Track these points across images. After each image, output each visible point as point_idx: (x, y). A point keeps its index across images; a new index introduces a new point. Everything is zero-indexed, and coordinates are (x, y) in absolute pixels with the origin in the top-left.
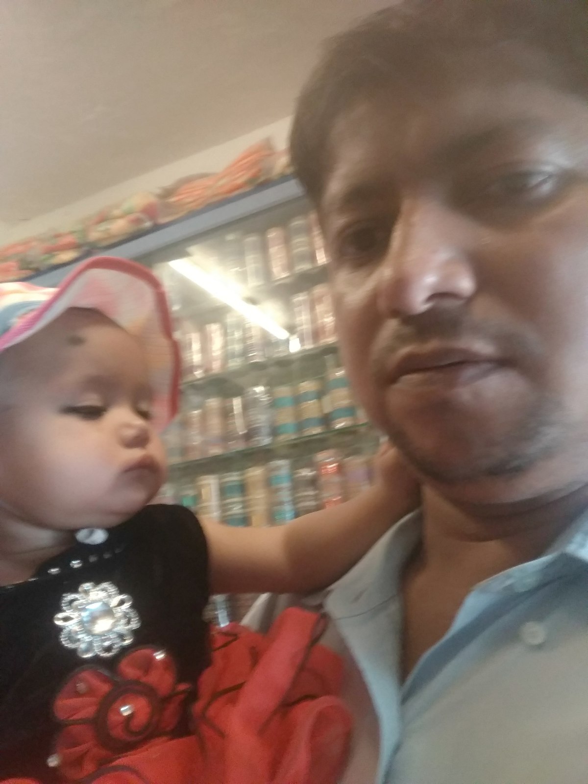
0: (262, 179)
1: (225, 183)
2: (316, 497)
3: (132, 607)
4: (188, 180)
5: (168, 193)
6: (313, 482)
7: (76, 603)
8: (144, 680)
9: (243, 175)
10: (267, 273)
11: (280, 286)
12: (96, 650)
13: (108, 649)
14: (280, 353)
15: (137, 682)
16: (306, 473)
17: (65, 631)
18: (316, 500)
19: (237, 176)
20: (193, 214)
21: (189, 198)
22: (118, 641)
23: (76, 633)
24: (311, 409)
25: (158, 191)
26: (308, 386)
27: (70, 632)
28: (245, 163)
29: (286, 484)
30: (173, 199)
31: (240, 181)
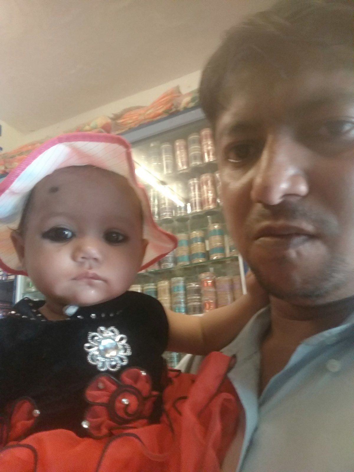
0: (174, 110)
1: (151, 112)
2: (200, 300)
3: (127, 342)
4: (129, 110)
5: (117, 117)
6: (198, 291)
7: (96, 338)
8: (134, 385)
9: (163, 107)
10: (175, 166)
11: (182, 174)
12: (107, 367)
13: (114, 367)
14: (181, 214)
15: (131, 386)
16: (194, 285)
17: (90, 354)
18: (200, 302)
19: (159, 108)
20: (131, 130)
21: (130, 120)
22: (119, 362)
23: (97, 356)
24: (198, 247)
25: (112, 116)
26: (196, 234)
27: (93, 355)
28: (164, 101)
29: (182, 292)
30: (120, 121)
31: (160, 111)
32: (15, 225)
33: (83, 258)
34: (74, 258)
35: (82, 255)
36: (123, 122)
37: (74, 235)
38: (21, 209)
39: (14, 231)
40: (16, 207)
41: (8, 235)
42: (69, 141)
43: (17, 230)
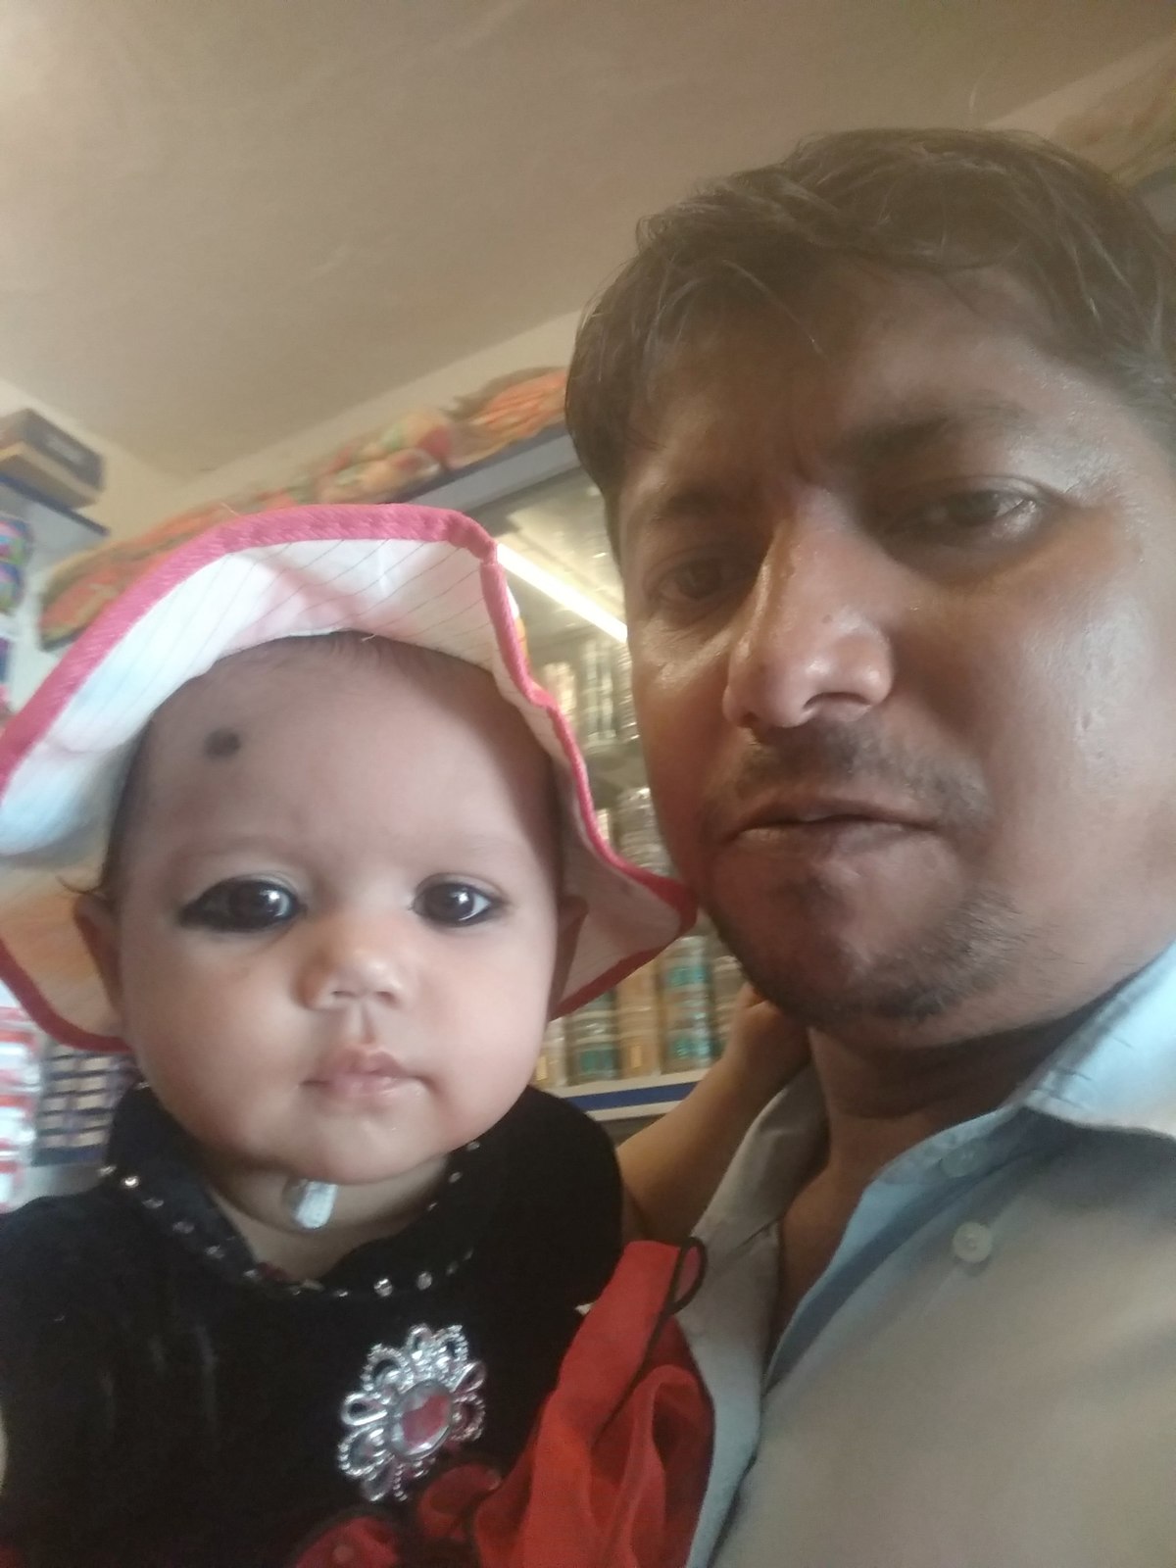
4: (509, 382)
5: (471, 408)
21: (510, 416)
25: (453, 405)
29: (697, 986)
30: (479, 421)
32: (86, 872)
33: (337, 993)
34: (303, 994)
35: (332, 984)
36: (490, 422)
37: (297, 907)
38: (103, 811)
39: (86, 894)
40: (84, 806)
41: (64, 910)
42: (265, 544)
43: (94, 889)
